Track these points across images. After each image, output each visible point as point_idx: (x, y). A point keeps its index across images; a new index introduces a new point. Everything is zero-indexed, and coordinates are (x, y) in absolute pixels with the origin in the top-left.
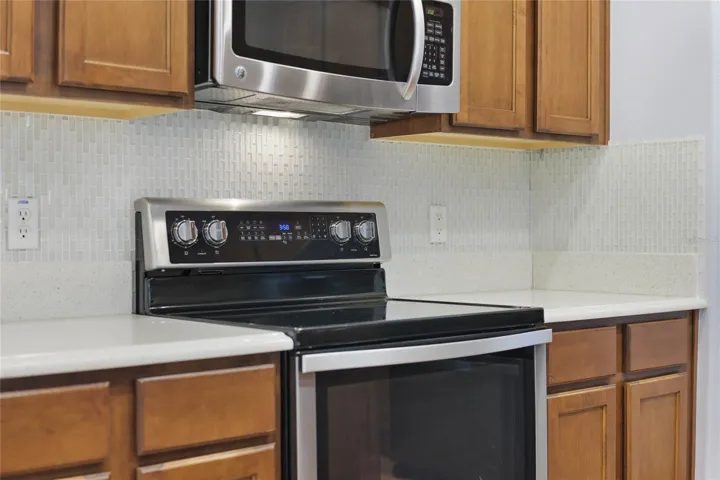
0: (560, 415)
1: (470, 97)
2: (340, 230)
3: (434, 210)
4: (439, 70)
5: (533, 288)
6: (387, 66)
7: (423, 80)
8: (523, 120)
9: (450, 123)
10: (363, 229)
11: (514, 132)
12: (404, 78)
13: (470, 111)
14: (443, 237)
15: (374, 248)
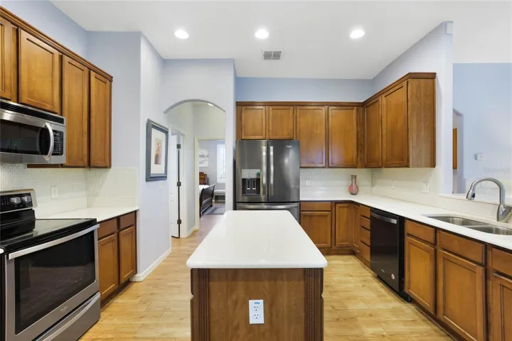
0: (102, 245)
1: (69, 157)
2: (15, 200)
3: (53, 189)
4: (58, 151)
5: (88, 207)
6: (38, 150)
7: (53, 154)
8: (86, 164)
9: (62, 166)
10: (25, 199)
11: (83, 167)
12: (46, 153)
13: (69, 162)
14: (57, 196)
15: (30, 204)
